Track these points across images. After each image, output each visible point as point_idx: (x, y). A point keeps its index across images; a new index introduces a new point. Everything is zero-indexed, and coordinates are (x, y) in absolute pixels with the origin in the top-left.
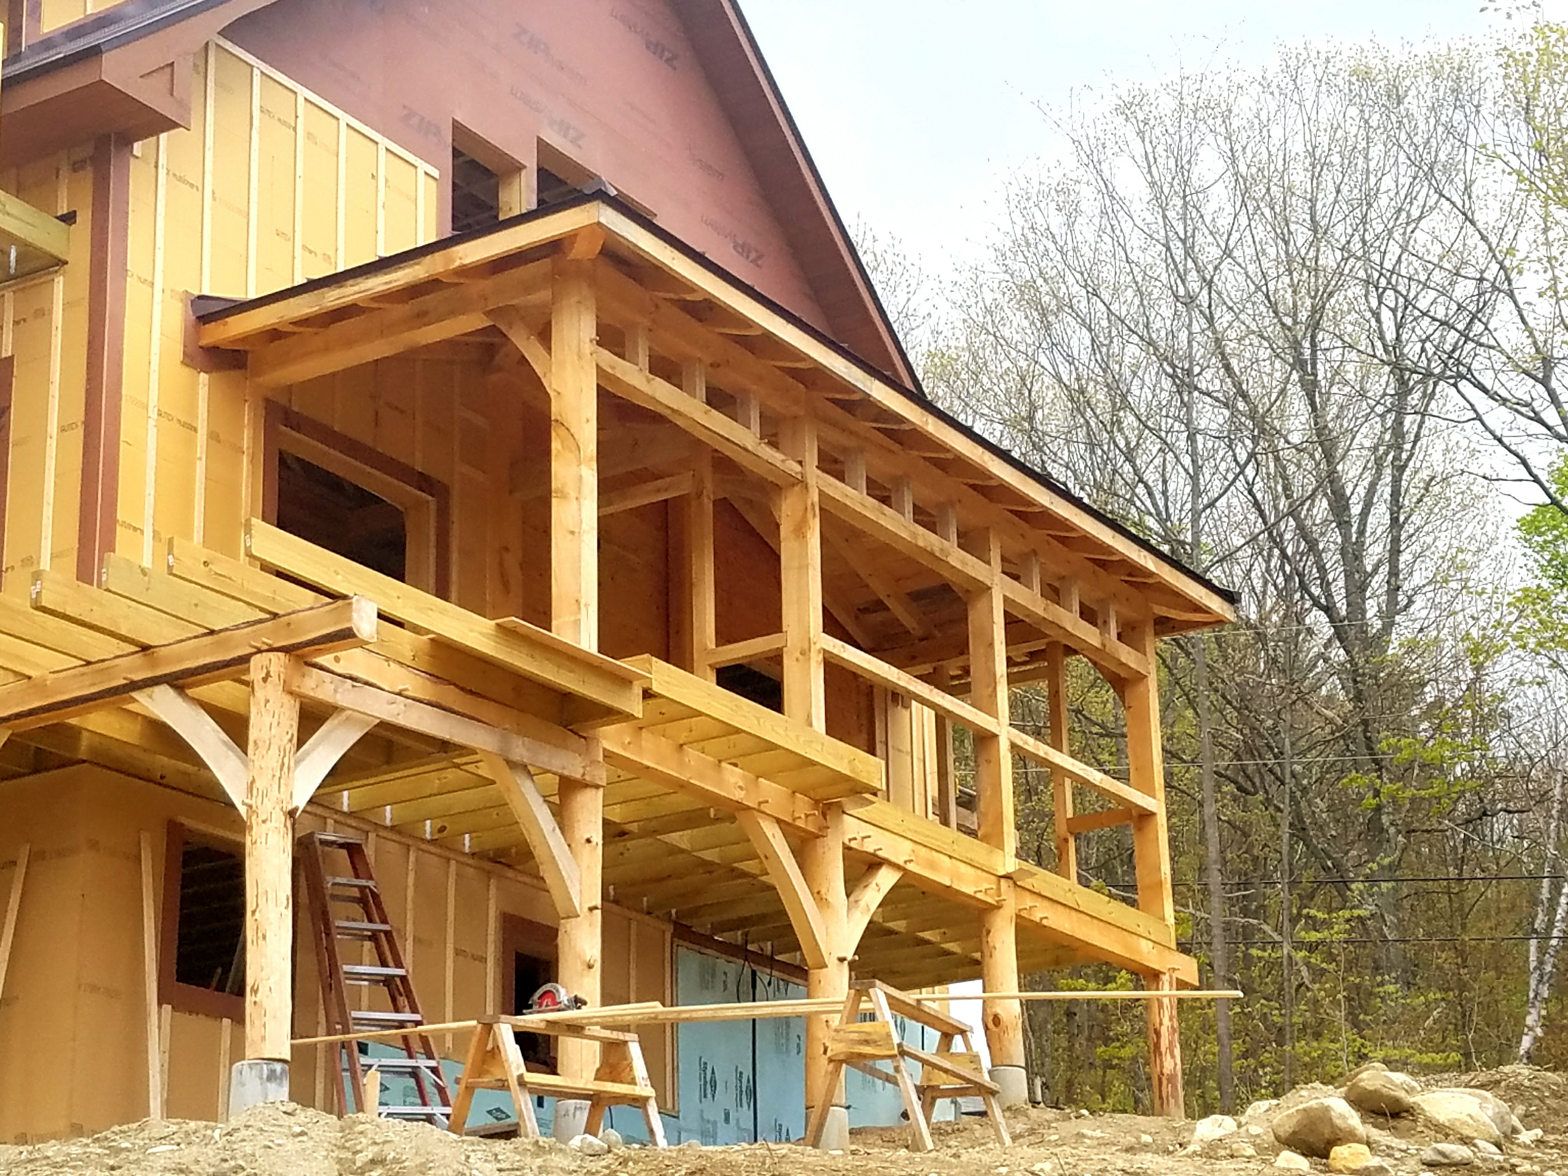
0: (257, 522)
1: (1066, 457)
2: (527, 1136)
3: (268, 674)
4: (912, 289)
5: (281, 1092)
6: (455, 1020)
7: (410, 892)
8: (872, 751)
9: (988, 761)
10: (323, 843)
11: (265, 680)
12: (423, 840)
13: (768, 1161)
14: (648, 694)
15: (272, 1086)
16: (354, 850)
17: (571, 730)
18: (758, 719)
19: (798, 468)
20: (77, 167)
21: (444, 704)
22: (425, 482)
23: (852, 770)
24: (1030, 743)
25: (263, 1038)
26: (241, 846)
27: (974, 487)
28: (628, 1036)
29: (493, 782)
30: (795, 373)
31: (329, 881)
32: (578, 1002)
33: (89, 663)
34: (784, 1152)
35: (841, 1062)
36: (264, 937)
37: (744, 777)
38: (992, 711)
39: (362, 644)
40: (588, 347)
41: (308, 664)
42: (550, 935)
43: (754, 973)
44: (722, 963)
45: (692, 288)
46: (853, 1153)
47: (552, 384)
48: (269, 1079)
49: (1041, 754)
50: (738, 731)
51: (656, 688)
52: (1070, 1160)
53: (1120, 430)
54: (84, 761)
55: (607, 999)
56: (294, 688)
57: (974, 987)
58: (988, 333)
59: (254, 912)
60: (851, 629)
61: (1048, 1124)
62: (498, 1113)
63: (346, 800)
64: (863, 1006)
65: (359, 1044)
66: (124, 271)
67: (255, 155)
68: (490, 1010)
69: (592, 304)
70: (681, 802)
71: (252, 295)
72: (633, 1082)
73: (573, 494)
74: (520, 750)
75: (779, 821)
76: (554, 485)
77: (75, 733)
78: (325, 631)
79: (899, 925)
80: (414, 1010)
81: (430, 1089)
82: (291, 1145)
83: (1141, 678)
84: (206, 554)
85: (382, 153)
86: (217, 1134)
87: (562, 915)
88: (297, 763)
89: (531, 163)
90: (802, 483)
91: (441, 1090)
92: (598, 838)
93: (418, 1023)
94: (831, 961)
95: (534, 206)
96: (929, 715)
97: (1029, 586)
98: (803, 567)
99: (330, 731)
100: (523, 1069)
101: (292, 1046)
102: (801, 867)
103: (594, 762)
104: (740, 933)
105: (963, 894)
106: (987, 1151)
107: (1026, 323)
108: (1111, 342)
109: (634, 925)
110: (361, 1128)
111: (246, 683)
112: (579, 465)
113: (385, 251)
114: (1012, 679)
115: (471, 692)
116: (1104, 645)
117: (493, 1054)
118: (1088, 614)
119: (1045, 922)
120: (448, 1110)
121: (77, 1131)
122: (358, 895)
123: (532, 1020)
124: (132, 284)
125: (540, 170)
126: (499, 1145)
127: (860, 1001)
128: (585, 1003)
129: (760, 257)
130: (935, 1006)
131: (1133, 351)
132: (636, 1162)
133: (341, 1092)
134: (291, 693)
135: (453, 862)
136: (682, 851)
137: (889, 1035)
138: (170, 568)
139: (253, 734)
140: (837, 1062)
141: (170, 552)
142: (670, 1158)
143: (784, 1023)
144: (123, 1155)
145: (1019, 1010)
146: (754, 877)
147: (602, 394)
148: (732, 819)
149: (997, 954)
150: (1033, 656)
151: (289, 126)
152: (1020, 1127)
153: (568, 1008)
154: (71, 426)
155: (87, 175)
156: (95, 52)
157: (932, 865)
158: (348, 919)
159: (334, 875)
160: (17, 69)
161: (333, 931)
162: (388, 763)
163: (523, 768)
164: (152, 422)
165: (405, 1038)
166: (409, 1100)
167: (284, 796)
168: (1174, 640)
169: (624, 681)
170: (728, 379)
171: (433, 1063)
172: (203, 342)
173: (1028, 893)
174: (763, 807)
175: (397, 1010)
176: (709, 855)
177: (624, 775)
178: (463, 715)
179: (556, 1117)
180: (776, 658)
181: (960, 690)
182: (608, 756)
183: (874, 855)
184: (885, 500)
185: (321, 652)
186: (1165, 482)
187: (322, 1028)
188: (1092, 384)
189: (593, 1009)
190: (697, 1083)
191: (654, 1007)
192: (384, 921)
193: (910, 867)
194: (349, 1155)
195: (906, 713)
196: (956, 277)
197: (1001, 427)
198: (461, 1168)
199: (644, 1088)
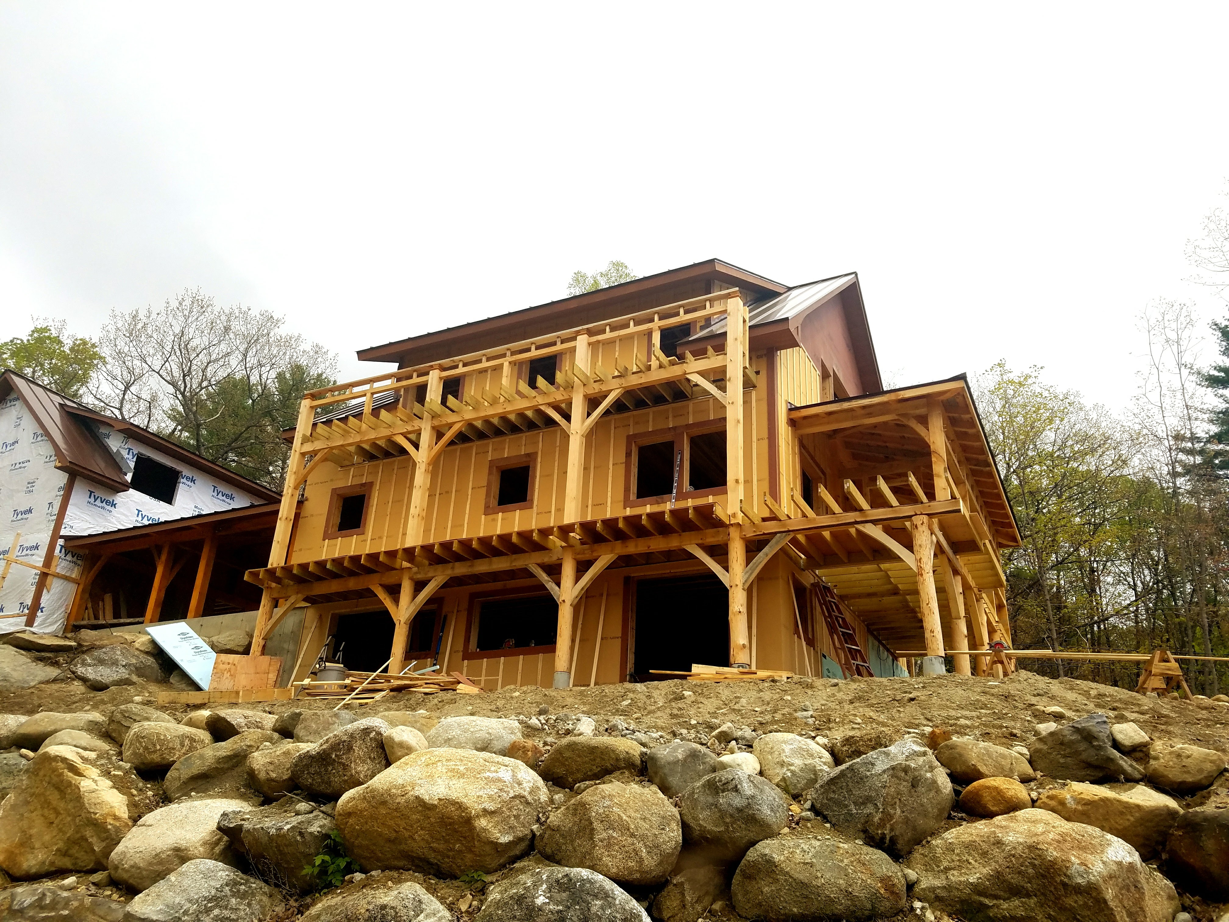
11: (922, 524)
20: (759, 357)
22: (822, 471)
25: (938, 649)
40: (942, 428)
47: (930, 439)
48: (942, 663)
66: (777, 391)
69: (942, 414)
73: (943, 476)
89: (832, 375)
154: (763, 439)
155: (764, 360)
156: (786, 319)
172: (791, 417)
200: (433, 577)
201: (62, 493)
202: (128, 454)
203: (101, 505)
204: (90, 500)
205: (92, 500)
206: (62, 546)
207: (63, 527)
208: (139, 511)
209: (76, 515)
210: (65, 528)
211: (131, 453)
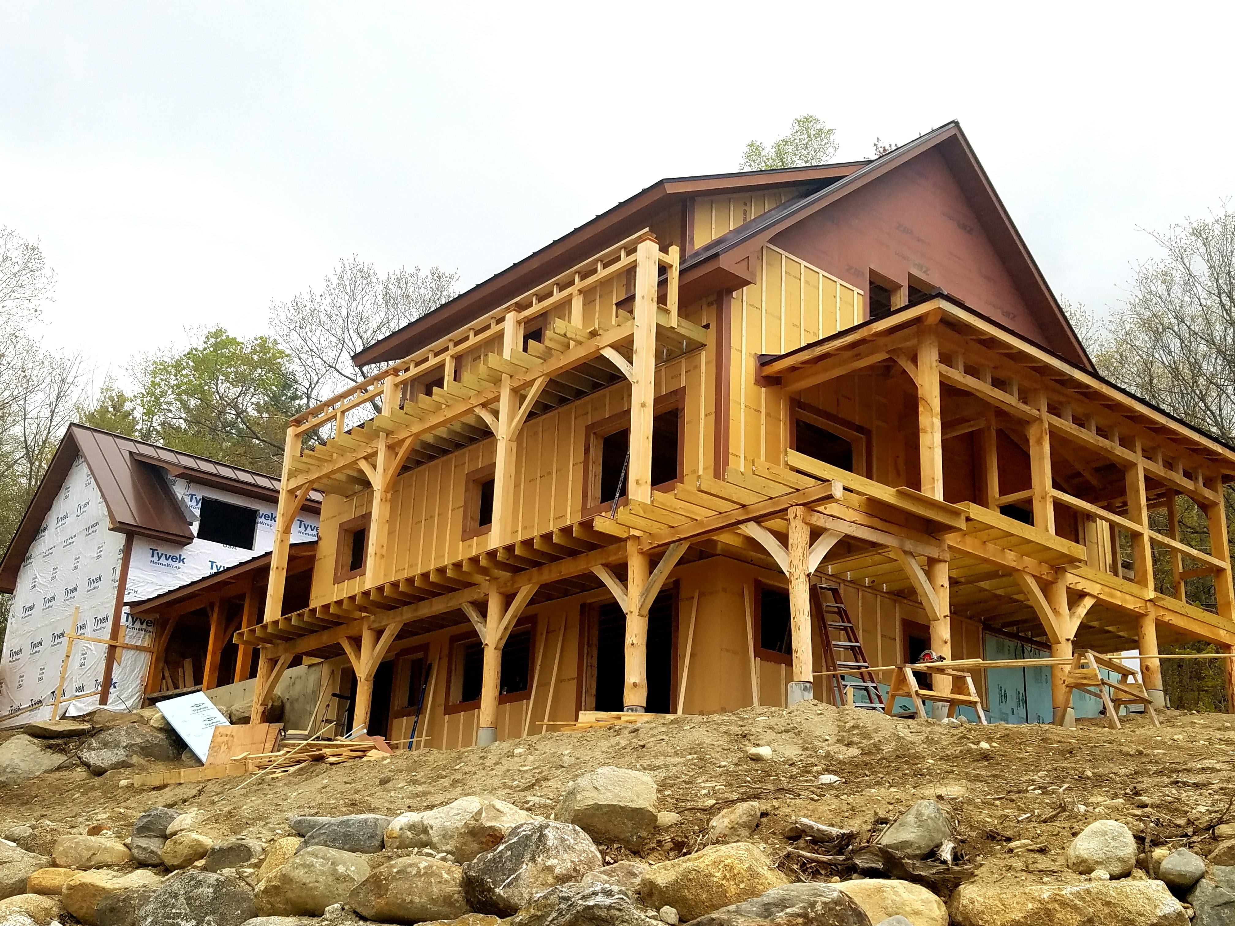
0: (789, 450)
1: (1170, 401)
2: (920, 717)
3: (796, 515)
4: (1089, 327)
5: (810, 696)
6: (883, 666)
7: (860, 609)
8: (1077, 542)
9: (1139, 546)
10: (821, 588)
11: (795, 518)
12: (865, 587)
13: (1040, 732)
14: (968, 519)
15: (806, 693)
16: (835, 592)
17: (932, 537)
18: (1022, 529)
19: (1037, 412)
20: (710, 304)
21: (874, 526)
22: (860, 429)
23: (1069, 551)
24: (1160, 537)
25: (801, 672)
26: (788, 590)
27: (1127, 417)
28: (966, 674)
29: (897, 560)
30: (1034, 369)
31: (824, 604)
32: (942, 658)
33: (720, 513)
34: (1047, 728)
35: (1072, 687)
36: (799, 629)
37: (1016, 556)
38: (1140, 522)
39: (837, 501)
40: (935, 364)
41: (813, 510)
42: (926, 629)
43: (1023, 646)
44: (1007, 641)
45: (983, 333)
46: (1081, 729)
47: (918, 382)
48: (804, 690)
49: (1166, 542)
50: (1012, 535)
51: (972, 516)
52: (1192, 734)
53: (1198, 386)
54: (719, 555)
55: (954, 658)
56: (807, 521)
57: (1135, 653)
58: (1128, 343)
59: (794, 618)
60: (1065, 486)
61: (1176, 717)
62: (904, 707)
63: (830, 570)
64: (1082, 661)
65: (841, 676)
66: (730, 347)
67: (783, 293)
68: (898, 662)
69: (936, 344)
70: (986, 568)
71: (783, 353)
72: (969, 695)
73: (929, 430)
74: (909, 546)
75: (1034, 576)
76: (920, 427)
77: (715, 542)
78: (820, 496)
79: (1095, 624)
80: (865, 661)
81: (873, 696)
82: (817, 719)
83: (1215, 504)
84: (767, 465)
85: (838, 286)
86: (784, 713)
87: (931, 619)
88: (810, 553)
89: (905, 284)
90: (1039, 419)
91: (879, 697)
92: (947, 584)
93: (867, 667)
94: (1062, 640)
95: (907, 303)
96: (1106, 525)
97: (1156, 462)
98: (1042, 458)
99: (824, 539)
100: (917, 688)
101: (813, 676)
102: (1045, 596)
103: (944, 550)
104: (1015, 628)
105: (1128, 609)
106: (1149, 729)
107: (1147, 338)
108: (1191, 345)
109: (964, 623)
110: (846, 712)
111: (786, 520)
112: (932, 417)
113: (839, 329)
114: (1149, 507)
115: (886, 521)
116: (1195, 489)
117: (903, 680)
118: (1187, 475)
119: (1170, 622)
120: (882, 706)
121: (724, 710)
122: (837, 611)
123: (921, 666)
124: (733, 351)
125: (910, 287)
126: (910, 721)
127: (1081, 659)
128: (944, 659)
129: (1015, 317)
130: (1118, 661)
131: (1203, 348)
132: (975, 731)
133: (834, 697)
134: (806, 523)
135: (879, 597)
136: (986, 590)
137: (1096, 675)
138: (753, 471)
139: (791, 541)
140: (1070, 687)
141: (753, 465)
142: (991, 729)
143: (1038, 669)
144: (745, 721)
145: (1159, 663)
146: (1022, 602)
147: (941, 384)
148: (1010, 575)
149: (1147, 637)
150: (1159, 496)
151: (798, 278)
152: (1161, 719)
153: (937, 661)
154: (710, 414)
155: (714, 307)
156: (716, 255)
157: (1112, 596)
158: (833, 621)
159: (826, 602)
160: (685, 265)
161: (828, 626)
162: (849, 552)
163: (911, 554)
164: (742, 410)
165: (861, 674)
166: (864, 701)
167: (805, 568)
168: (1229, 486)
169: (956, 513)
170: (1002, 374)
171: (874, 685)
172: (764, 374)
173: (1161, 609)
174: (1026, 570)
175: (857, 661)
176: (999, 592)
177: (957, 555)
178: (882, 531)
179: (933, 709)
180: (1029, 501)
181: (1122, 513)
182: (950, 547)
183: (1082, 591)
184: (1082, 425)
185: (820, 505)
186: (1220, 410)
187: (824, 668)
188: (1181, 364)
189: (948, 662)
190: (998, 697)
191: (979, 661)
192: (849, 622)
193: (1101, 596)
194: (843, 724)
195: (1094, 525)
196: (1111, 318)
197: (1135, 388)
198: (893, 731)
199: (975, 698)
200: (387, 625)
201: (122, 556)
202: (191, 501)
203: (166, 562)
204: (153, 559)
205: (155, 558)
206: (128, 614)
207: (126, 593)
208: (213, 563)
209: (139, 577)
210: (129, 593)
211: (194, 500)
